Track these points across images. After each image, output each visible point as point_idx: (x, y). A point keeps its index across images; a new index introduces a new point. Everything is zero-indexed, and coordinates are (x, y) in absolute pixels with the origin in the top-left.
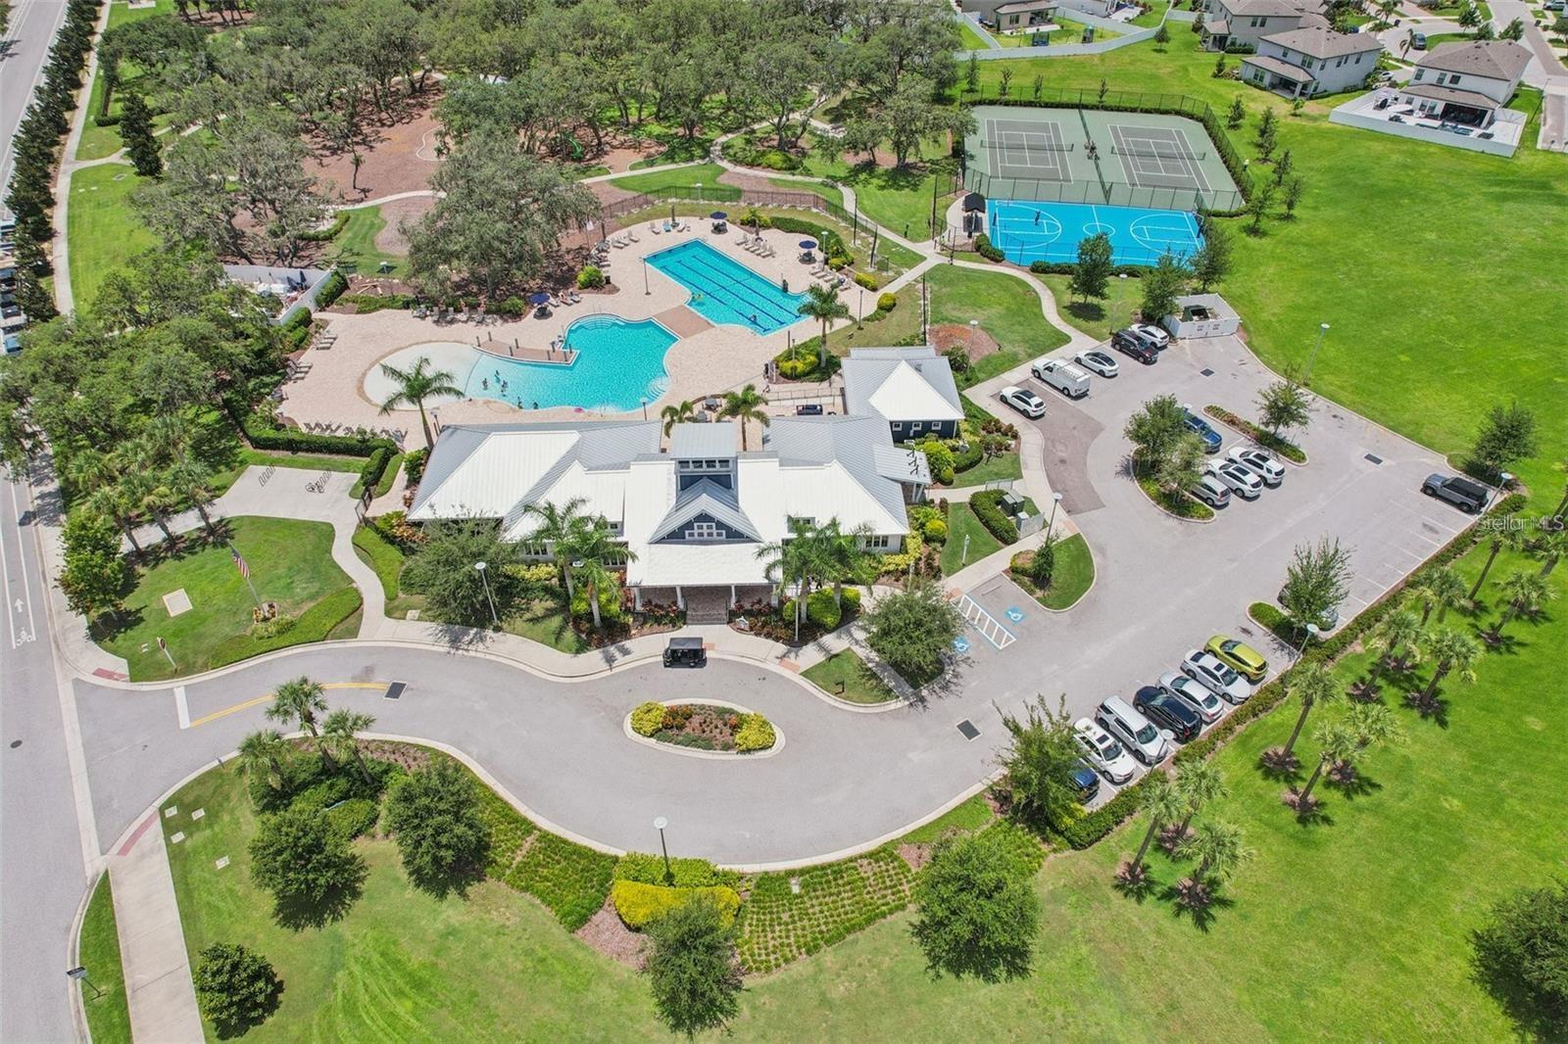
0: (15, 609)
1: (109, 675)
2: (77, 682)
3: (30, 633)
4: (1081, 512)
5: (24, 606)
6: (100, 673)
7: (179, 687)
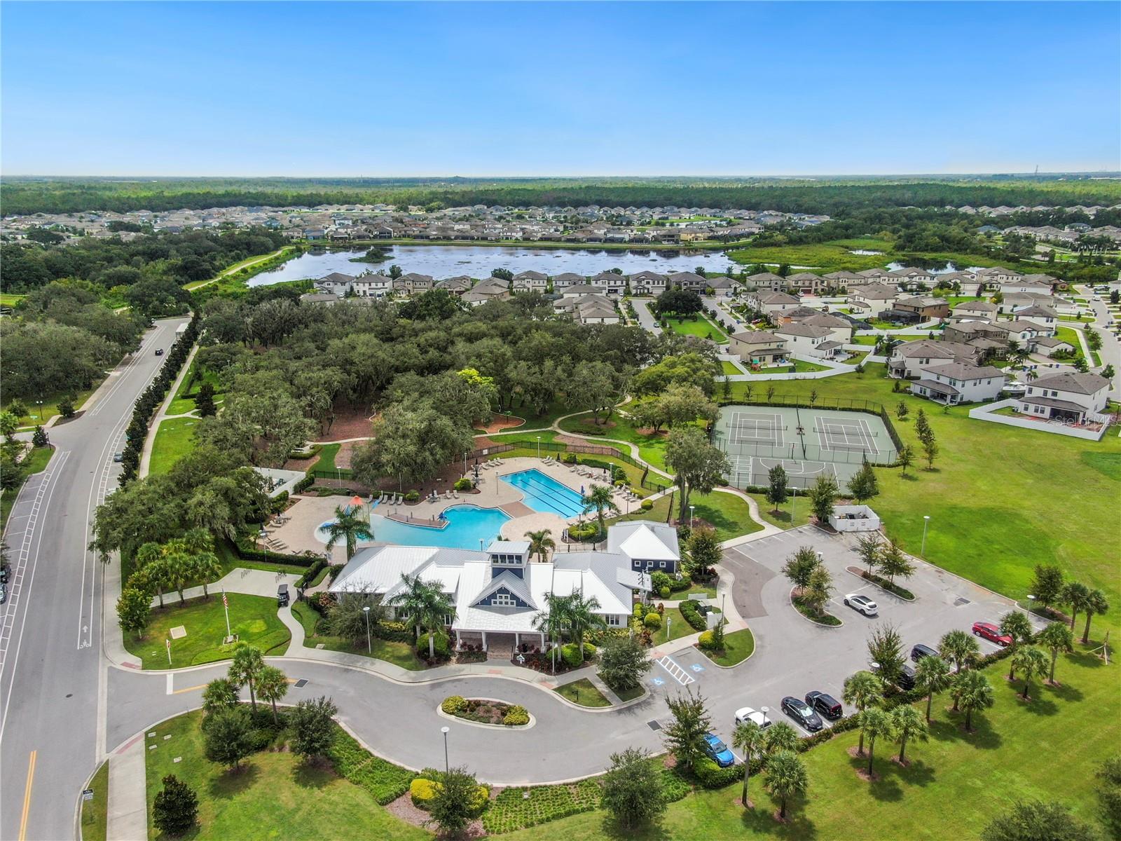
0: (82, 631)
1: (130, 666)
2: (111, 669)
3: (88, 643)
4: (752, 617)
5: (88, 630)
6: (125, 664)
7: (170, 675)
